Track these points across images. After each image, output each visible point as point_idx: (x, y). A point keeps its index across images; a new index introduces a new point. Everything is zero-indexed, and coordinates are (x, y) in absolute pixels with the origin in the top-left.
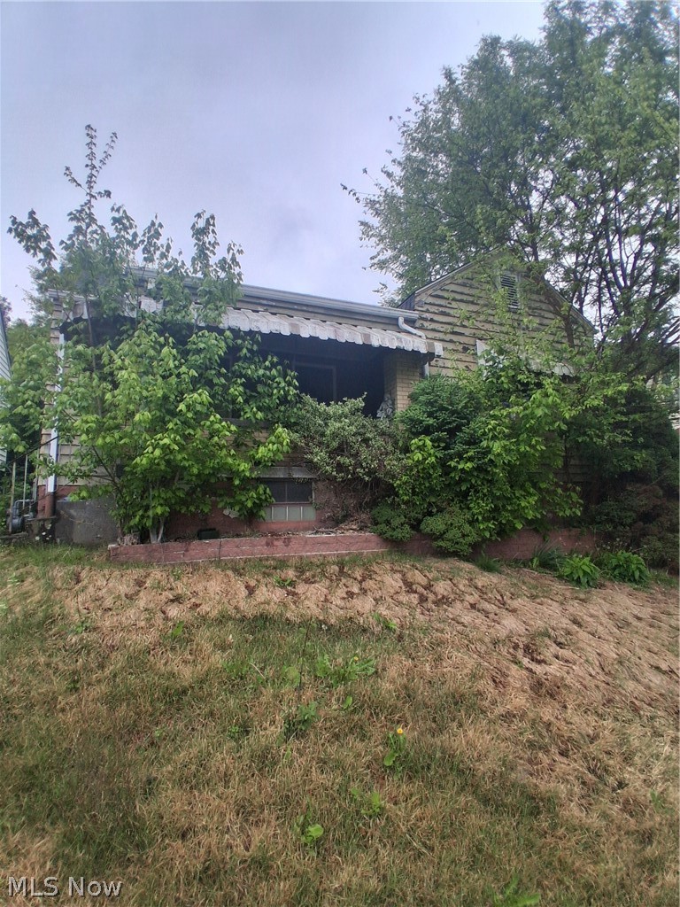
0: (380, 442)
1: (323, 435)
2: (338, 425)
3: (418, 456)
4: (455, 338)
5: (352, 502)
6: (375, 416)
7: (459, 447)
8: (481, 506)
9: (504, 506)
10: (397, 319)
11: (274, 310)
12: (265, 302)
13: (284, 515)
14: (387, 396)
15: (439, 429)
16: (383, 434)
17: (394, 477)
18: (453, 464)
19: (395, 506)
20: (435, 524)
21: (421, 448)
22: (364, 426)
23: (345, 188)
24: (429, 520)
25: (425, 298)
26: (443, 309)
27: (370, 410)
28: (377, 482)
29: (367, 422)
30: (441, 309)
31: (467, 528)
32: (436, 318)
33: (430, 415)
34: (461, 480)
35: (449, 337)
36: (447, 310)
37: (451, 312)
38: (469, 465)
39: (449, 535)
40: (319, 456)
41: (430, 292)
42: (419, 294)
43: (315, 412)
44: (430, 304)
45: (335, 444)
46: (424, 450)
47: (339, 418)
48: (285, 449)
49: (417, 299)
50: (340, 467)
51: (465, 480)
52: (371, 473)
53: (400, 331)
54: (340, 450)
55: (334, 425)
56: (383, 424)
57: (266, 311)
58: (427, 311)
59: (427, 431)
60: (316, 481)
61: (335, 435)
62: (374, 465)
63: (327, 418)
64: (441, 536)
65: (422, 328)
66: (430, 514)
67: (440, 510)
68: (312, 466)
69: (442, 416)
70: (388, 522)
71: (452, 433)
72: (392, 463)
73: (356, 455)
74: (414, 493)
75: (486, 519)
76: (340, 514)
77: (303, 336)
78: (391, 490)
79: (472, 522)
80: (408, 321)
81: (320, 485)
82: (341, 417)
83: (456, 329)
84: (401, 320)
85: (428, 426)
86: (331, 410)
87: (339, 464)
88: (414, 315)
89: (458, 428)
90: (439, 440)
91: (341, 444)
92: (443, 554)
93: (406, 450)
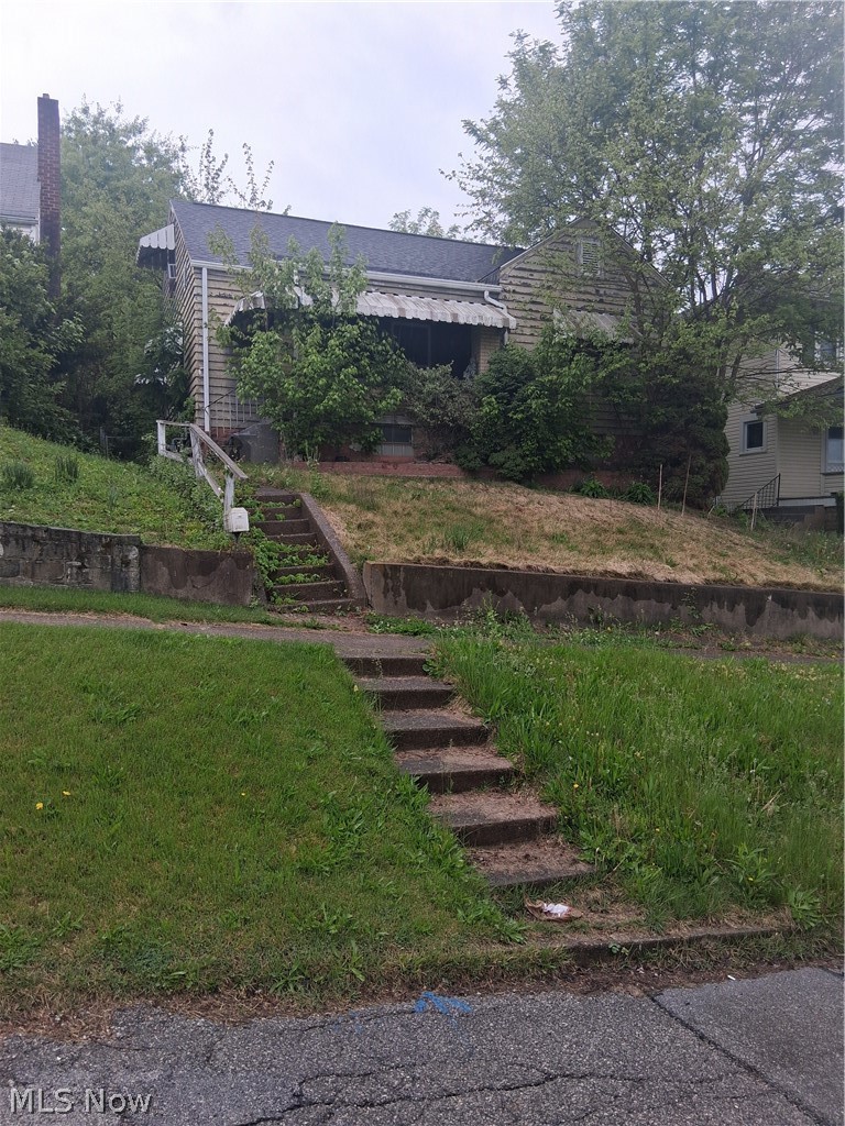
0: (463, 398)
1: (421, 392)
2: (431, 386)
3: (487, 409)
4: (534, 307)
5: (441, 445)
6: (461, 378)
7: (515, 403)
8: (528, 445)
9: (548, 446)
10: (483, 292)
11: (383, 290)
12: (376, 283)
13: (391, 451)
14: (472, 360)
15: (503, 390)
16: (466, 391)
17: (470, 424)
18: (510, 415)
19: (470, 445)
20: (497, 458)
21: (489, 403)
22: (451, 386)
23: (442, 173)
24: (495, 455)
25: (508, 271)
26: (525, 281)
27: (458, 373)
28: (460, 428)
29: (454, 382)
30: (523, 281)
31: (519, 460)
32: (518, 289)
33: (498, 380)
34: (517, 427)
35: (528, 307)
36: (529, 282)
37: (532, 283)
38: (520, 416)
39: (506, 465)
40: (418, 408)
41: (513, 266)
42: (504, 268)
43: (416, 376)
44: (514, 277)
45: (429, 400)
46: (490, 405)
47: (433, 380)
48: (398, 403)
49: (502, 273)
50: (433, 416)
51: (520, 427)
52: (454, 420)
53: (485, 303)
54: (433, 404)
55: (429, 386)
56: (467, 384)
57: (377, 290)
58: (510, 284)
59: (494, 391)
60: (414, 427)
61: (429, 393)
62: (457, 415)
63: (424, 380)
64: (502, 465)
65: (505, 300)
66: (496, 451)
67: (503, 449)
68: (412, 415)
69: (505, 380)
70: (465, 457)
71: (511, 392)
72: (470, 414)
73: (444, 408)
74: (484, 436)
75: (533, 455)
76: (432, 452)
77: (408, 317)
78: (469, 434)
79: (523, 457)
80: (494, 294)
81: (417, 430)
82: (434, 378)
83: (534, 299)
84: (486, 294)
85: (495, 388)
86: (426, 373)
87: (432, 414)
88: (498, 288)
89: (516, 390)
90: (503, 398)
91: (434, 399)
92: (504, 479)
93: (480, 404)
